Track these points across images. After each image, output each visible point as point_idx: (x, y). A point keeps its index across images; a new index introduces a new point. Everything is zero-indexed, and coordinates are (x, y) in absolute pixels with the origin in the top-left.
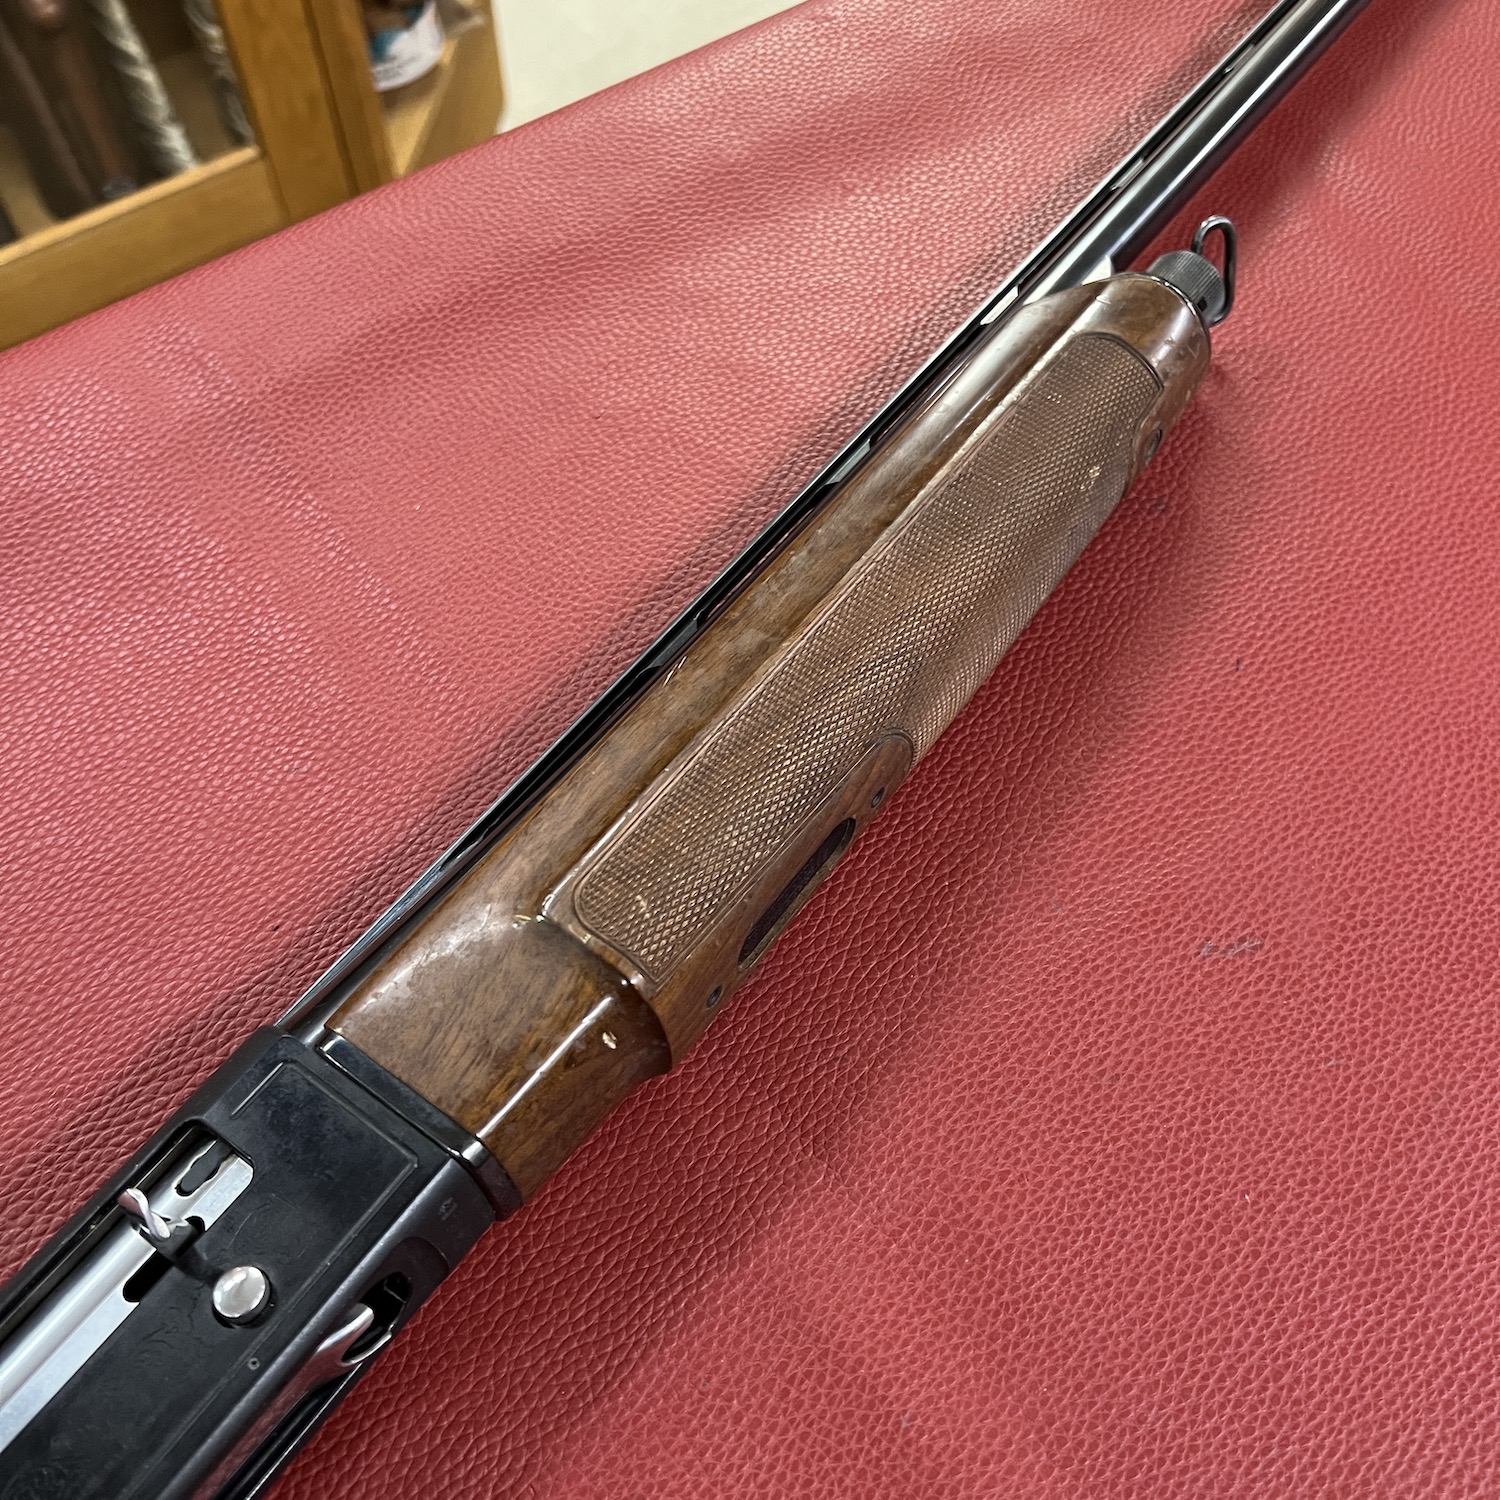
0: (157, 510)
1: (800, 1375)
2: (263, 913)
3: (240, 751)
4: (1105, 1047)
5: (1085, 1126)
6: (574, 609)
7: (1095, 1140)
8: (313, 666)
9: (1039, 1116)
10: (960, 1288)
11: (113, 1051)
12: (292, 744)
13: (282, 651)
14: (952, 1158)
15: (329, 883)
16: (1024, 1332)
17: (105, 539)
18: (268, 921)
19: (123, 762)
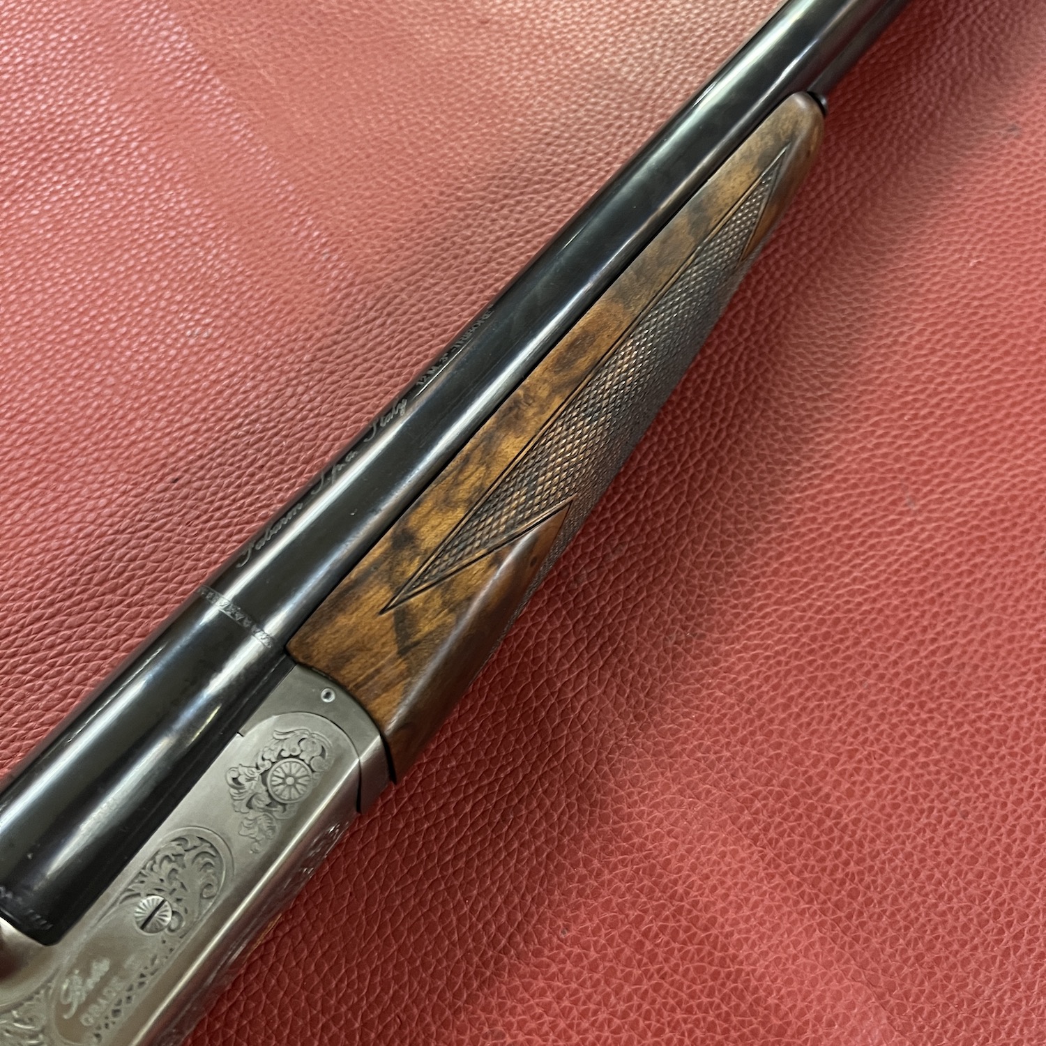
0: (78, 89)
1: (655, 929)
2: (164, 465)
3: (147, 315)
4: (952, 637)
5: (931, 711)
6: (458, 199)
7: (940, 725)
8: (215, 240)
9: (887, 699)
10: (807, 857)
11: (23, 586)
12: (195, 311)
13: (188, 225)
14: (804, 735)
15: (225, 442)
16: (868, 902)
17: (28, 112)
18: (168, 474)
19: (40, 320)
